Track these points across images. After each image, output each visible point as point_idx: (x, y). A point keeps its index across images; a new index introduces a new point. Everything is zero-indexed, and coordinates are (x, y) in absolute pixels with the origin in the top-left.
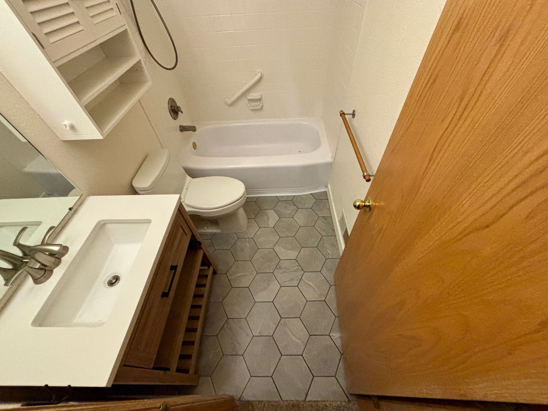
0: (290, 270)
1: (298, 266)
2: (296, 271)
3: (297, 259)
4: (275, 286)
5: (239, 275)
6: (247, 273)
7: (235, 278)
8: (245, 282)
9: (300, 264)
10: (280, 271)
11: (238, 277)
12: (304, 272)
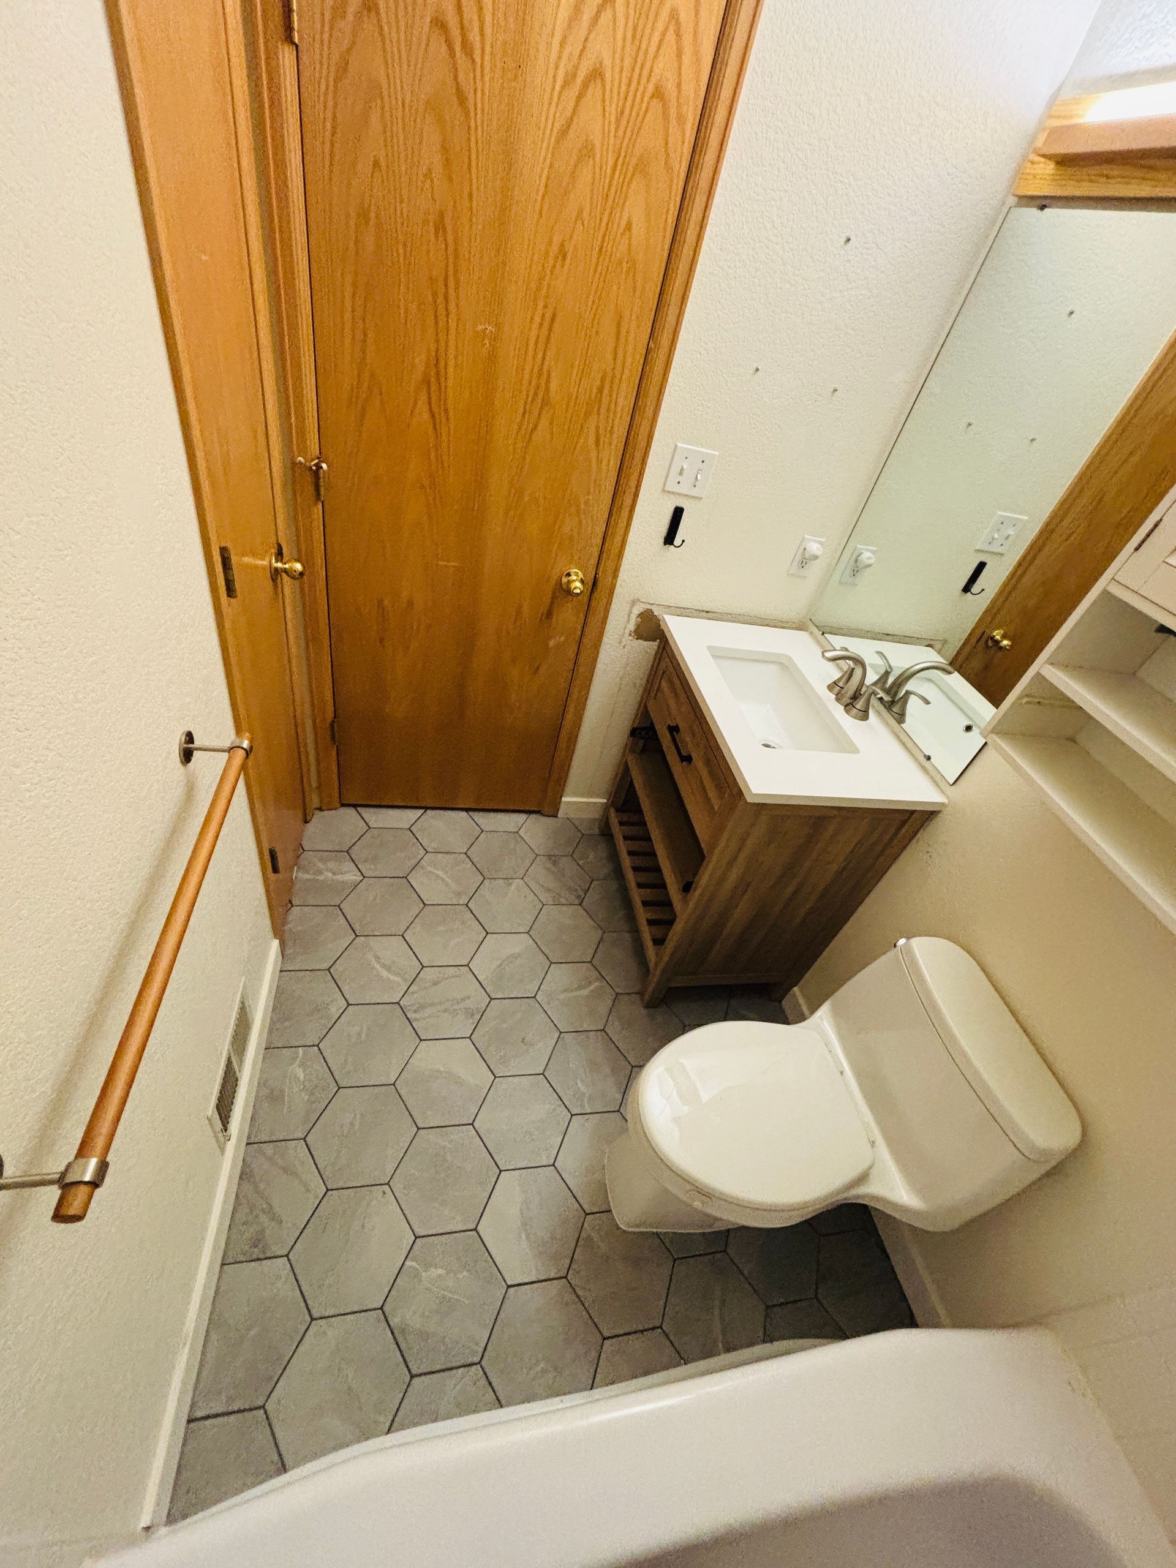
0: (439, 1008)
1: (416, 1020)
2: (422, 1007)
3: (418, 1041)
4: (483, 967)
5: (585, 992)
6: (562, 996)
7: (590, 983)
8: (560, 977)
9: (408, 1023)
10: (468, 1004)
11: (580, 988)
12: (401, 1003)
